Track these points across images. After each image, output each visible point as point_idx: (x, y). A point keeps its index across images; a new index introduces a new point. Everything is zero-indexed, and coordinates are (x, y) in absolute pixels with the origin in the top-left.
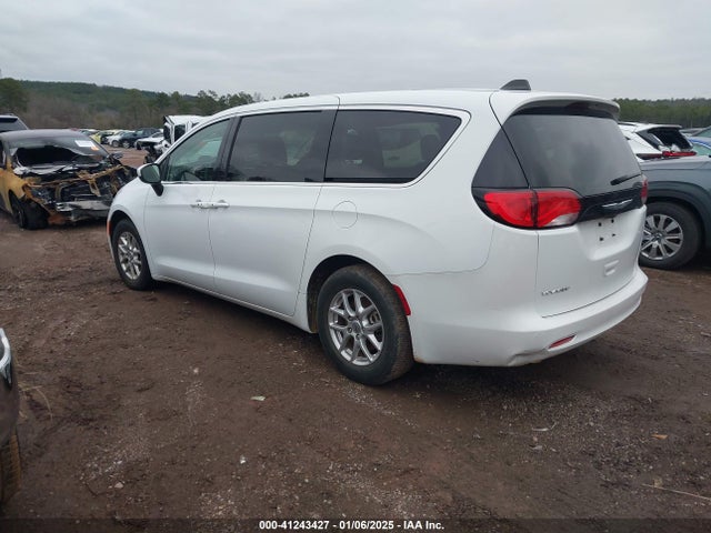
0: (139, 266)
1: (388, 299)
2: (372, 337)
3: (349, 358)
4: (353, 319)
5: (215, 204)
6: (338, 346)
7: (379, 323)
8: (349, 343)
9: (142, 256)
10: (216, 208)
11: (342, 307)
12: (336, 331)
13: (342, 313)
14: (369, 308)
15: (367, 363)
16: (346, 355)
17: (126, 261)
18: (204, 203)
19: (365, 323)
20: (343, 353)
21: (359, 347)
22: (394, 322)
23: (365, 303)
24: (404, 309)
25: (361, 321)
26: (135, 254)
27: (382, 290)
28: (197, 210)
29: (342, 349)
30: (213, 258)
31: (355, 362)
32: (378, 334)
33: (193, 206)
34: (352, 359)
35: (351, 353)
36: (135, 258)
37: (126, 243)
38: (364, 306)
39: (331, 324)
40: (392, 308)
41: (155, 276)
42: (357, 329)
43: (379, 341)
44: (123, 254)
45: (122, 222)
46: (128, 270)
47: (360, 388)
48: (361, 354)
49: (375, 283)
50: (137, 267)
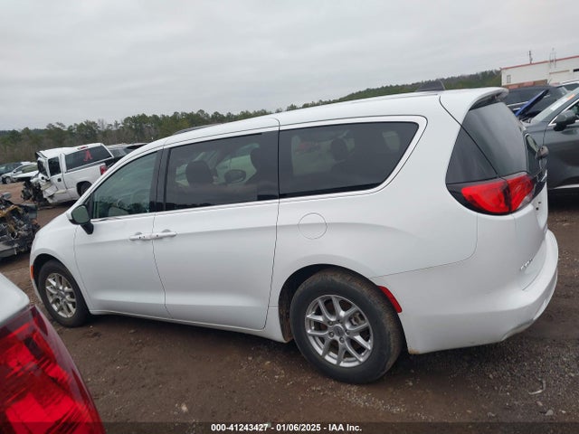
0: (73, 304)
1: (374, 300)
2: (359, 338)
3: (334, 362)
4: (333, 323)
5: (160, 234)
6: (321, 352)
7: (365, 324)
8: (333, 347)
9: (77, 293)
10: (161, 238)
11: (319, 313)
12: (314, 337)
13: (320, 319)
14: (351, 311)
15: (356, 364)
16: (331, 359)
17: (57, 301)
18: (146, 234)
19: (348, 326)
20: (327, 358)
21: (344, 348)
22: (384, 321)
23: (345, 307)
24: (393, 307)
25: (343, 324)
26: (66, 293)
27: (365, 291)
28: (138, 243)
29: (325, 354)
30: (162, 287)
31: (342, 364)
32: (365, 334)
33: (133, 240)
34: (339, 362)
35: (336, 356)
36: (67, 297)
37: (54, 284)
38: (345, 310)
39: (309, 331)
40: (380, 307)
41: (93, 310)
42: (339, 332)
43: (367, 340)
44: (52, 295)
45: (48, 264)
46: (61, 309)
47: (354, 389)
48: (348, 354)
49: (356, 286)
50: (70, 306)
